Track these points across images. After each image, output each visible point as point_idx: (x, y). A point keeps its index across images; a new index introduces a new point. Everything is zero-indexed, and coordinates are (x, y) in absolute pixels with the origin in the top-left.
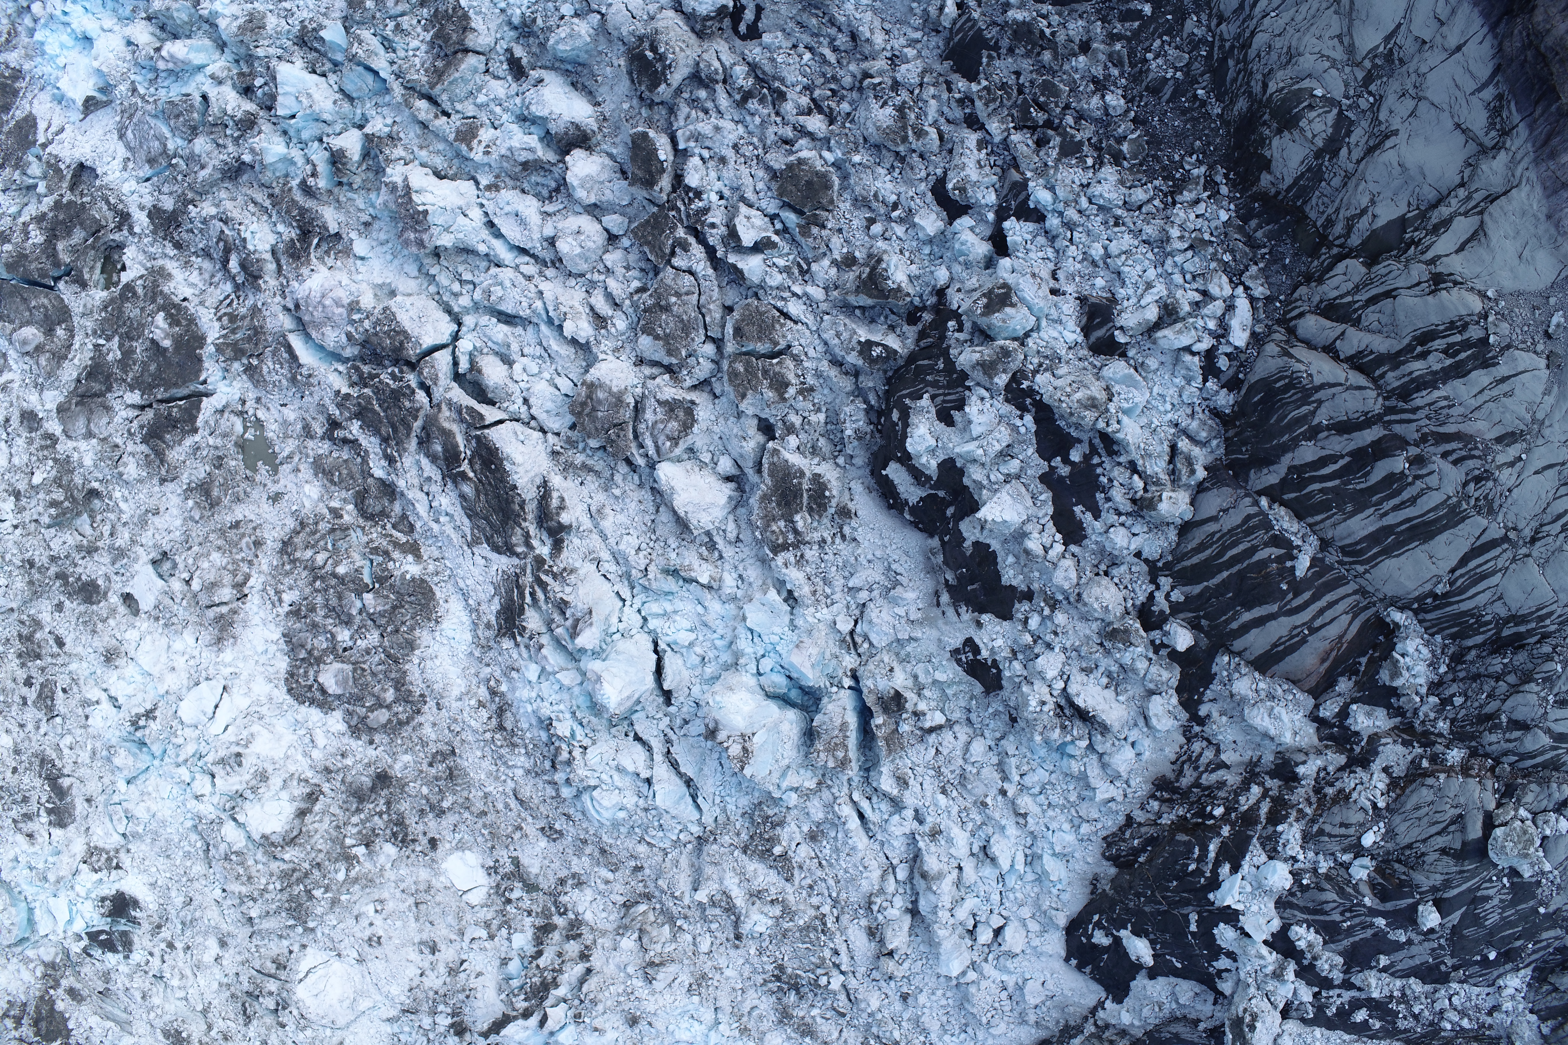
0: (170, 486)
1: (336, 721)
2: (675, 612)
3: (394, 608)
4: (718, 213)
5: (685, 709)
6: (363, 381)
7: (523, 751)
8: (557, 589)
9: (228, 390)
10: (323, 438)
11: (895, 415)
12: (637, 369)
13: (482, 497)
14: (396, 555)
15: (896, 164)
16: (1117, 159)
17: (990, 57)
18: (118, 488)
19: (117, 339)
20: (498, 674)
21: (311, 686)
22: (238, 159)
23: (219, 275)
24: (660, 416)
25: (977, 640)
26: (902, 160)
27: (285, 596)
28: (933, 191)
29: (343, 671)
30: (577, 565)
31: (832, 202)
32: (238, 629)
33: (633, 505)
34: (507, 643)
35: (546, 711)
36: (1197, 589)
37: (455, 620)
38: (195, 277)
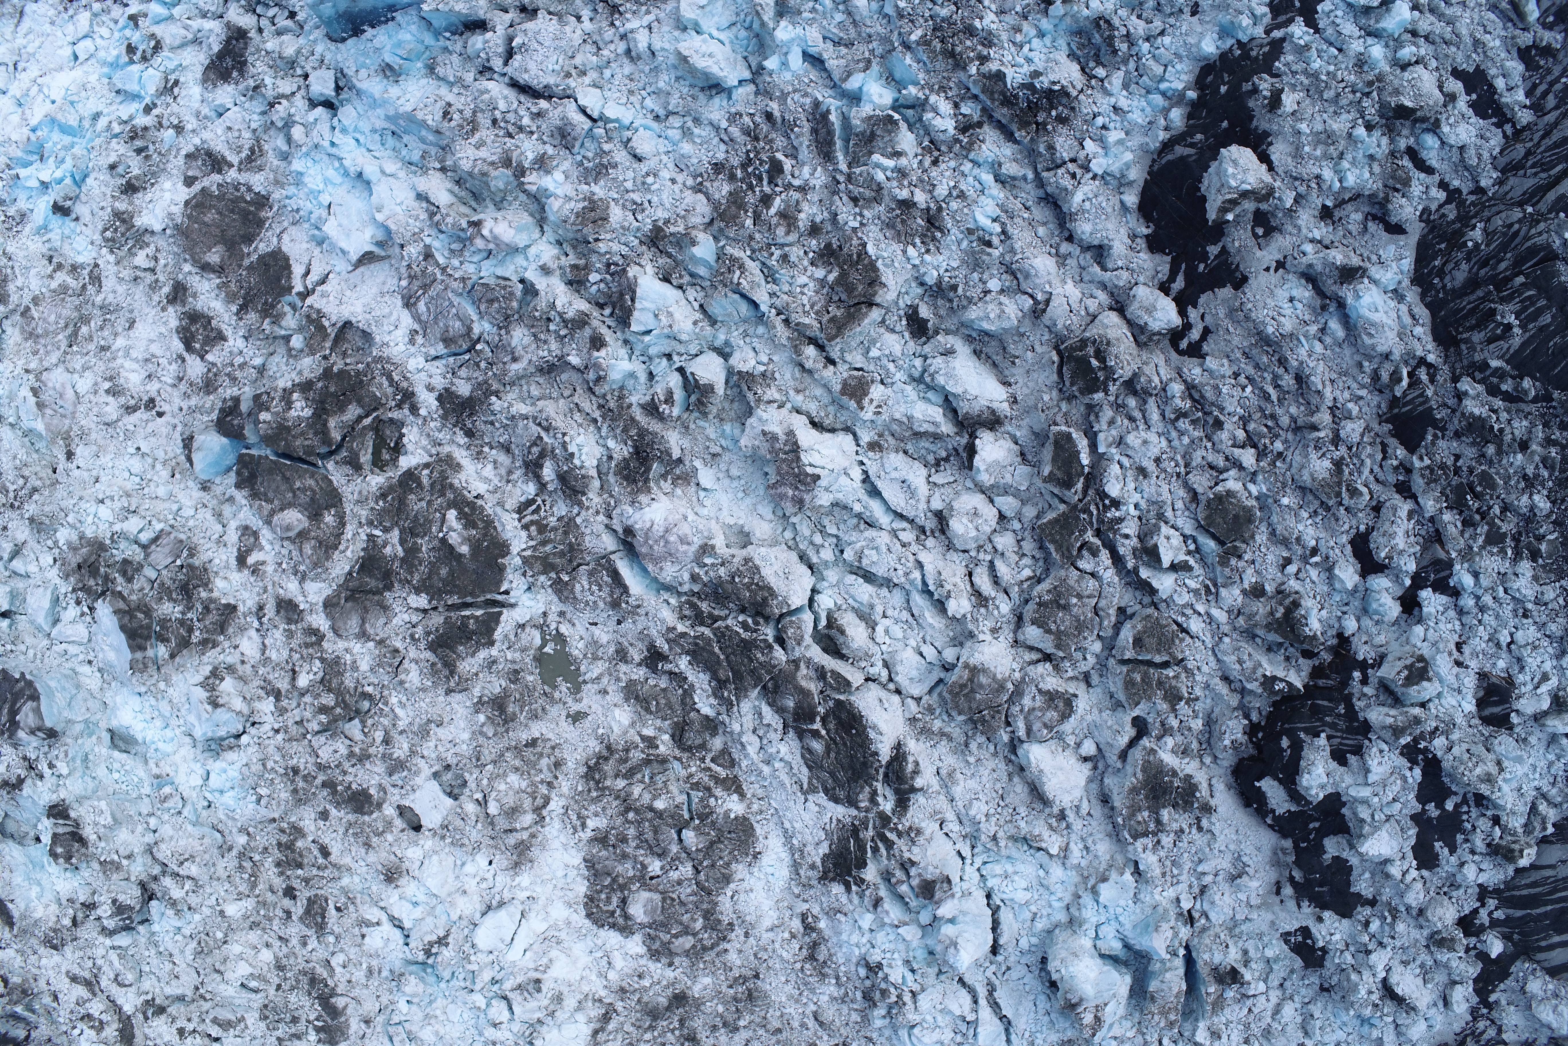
0: (458, 697)
1: (635, 945)
2: (1016, 873)
3: (712, 843)
4: (1131, 523)
5: (1012, 959)
6: (699, 618)
7: (834, 981)
8: (904, 848)
9: (532, 603)
10: (639, 665)
11: (1285, 743)
12: (1013, 651)
13: (833, 755)
14: (718, 792)
15: (1320, 511)
16: (1535, 555)
17: (1435, 436)
18: (394, 693)
19: (396, 532)
20: (816, 910)
21: (613, 913)
22: (561, 358)
23: (518, 473)
24: (1038, 704)
25: (1314, 930)
26: (1328, 509)
27: (589, 822)
28: (1352, 542)
29: (651, 900)
30: (923, 825)
31: (1253, 537)
32: (535, 852)
33: (986, 773)
34: (837, 889)
35: (875, 957)
36: (1519, 913)
37: (774, 857)
38: (488, 471)
